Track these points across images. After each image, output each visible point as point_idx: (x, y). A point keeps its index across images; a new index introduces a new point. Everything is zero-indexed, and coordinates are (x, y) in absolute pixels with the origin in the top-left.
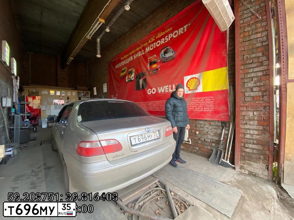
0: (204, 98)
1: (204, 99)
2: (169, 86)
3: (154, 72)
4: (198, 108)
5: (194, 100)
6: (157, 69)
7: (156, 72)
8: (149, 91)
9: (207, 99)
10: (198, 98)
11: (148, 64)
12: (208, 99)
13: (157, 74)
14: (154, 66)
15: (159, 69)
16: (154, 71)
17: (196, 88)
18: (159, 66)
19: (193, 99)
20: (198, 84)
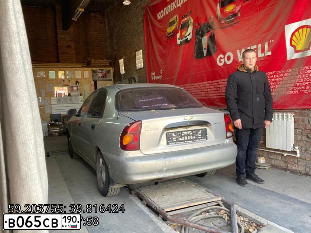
2: (257, 47)
3: (228, 20)
5: (305, 70)
6: (235, 15)
8: (221, 58)
11: (218, 5)
13: (235, 24)
15: (239, 15)
17: (307, 47)
18: (238, 8)
19: (303, 68)
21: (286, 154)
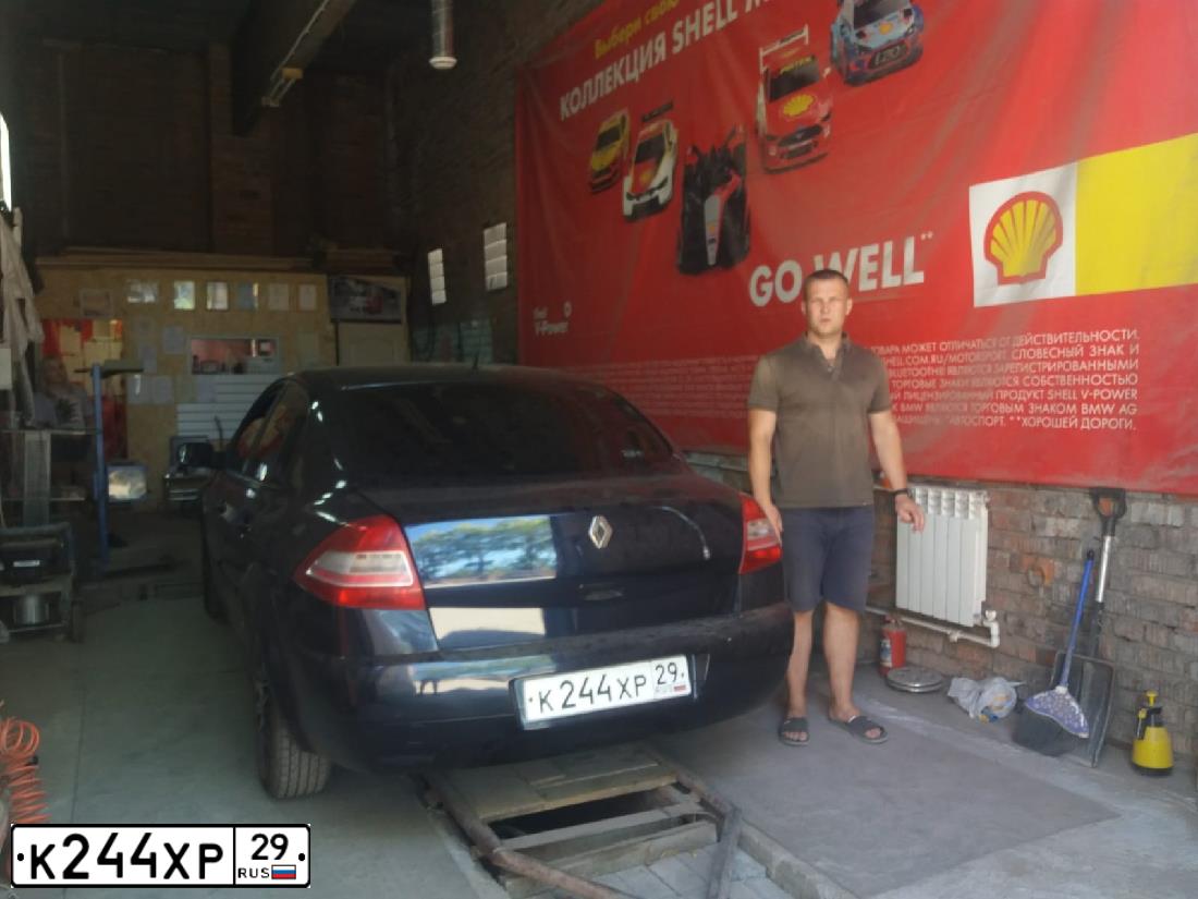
0: (1086, 338)
1: (1087, 347)
2: (881, 249)
3: (792, 147)
4: (1046, 408)
5: (1028, 347)
6: (813, 131)
7: (807, 150)
8: (762, 280)
9: (1100, 344)
10: (1051, 338)
11: (761, 88)
12: (1110, 342)
13: (813, 161)
14: (798, 106)
15: (827, 132)
16: (795, 141)
17: (1037, 269)
18: (823, 109)
19: (1021, 340)
20: (1051, 240)
21: (956, 636)
